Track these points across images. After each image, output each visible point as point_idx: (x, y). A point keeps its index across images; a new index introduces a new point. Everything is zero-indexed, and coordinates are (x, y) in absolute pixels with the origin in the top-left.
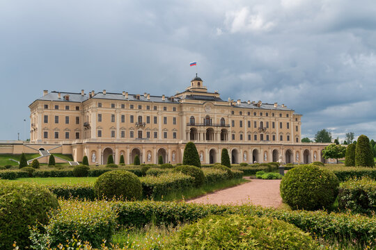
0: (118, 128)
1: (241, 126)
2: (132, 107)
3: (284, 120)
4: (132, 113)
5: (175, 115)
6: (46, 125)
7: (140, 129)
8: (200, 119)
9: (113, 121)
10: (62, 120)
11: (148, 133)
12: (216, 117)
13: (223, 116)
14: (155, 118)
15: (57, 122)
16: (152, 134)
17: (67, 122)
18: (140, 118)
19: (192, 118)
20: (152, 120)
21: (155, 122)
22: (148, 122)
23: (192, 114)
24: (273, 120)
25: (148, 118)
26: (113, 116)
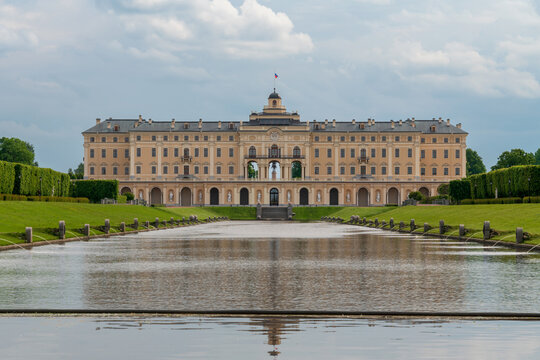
0: (160, 163)
1: (329, 156)
2: (176, 139)
3: (403, 146)
4: (176, 145)
5: (231, 145)
6: (92, 160)
7: (186, 164)
8: (263, 149)
9: (154, 155)
10: (109, 154)
11: (197, 169)
12: (286, 145)
13: (297, 144)
14: (206, 150)
15: (104, 156)
16: (201, 170)
17: (115, 156)
18: (186, 151)
19: (252, 149)
20: (201, 153)
21: (206, 155)
22: (197, 155)
23: (253, 144)
24: (383, 145)
25: (197, 150)
26: (154, 150)
